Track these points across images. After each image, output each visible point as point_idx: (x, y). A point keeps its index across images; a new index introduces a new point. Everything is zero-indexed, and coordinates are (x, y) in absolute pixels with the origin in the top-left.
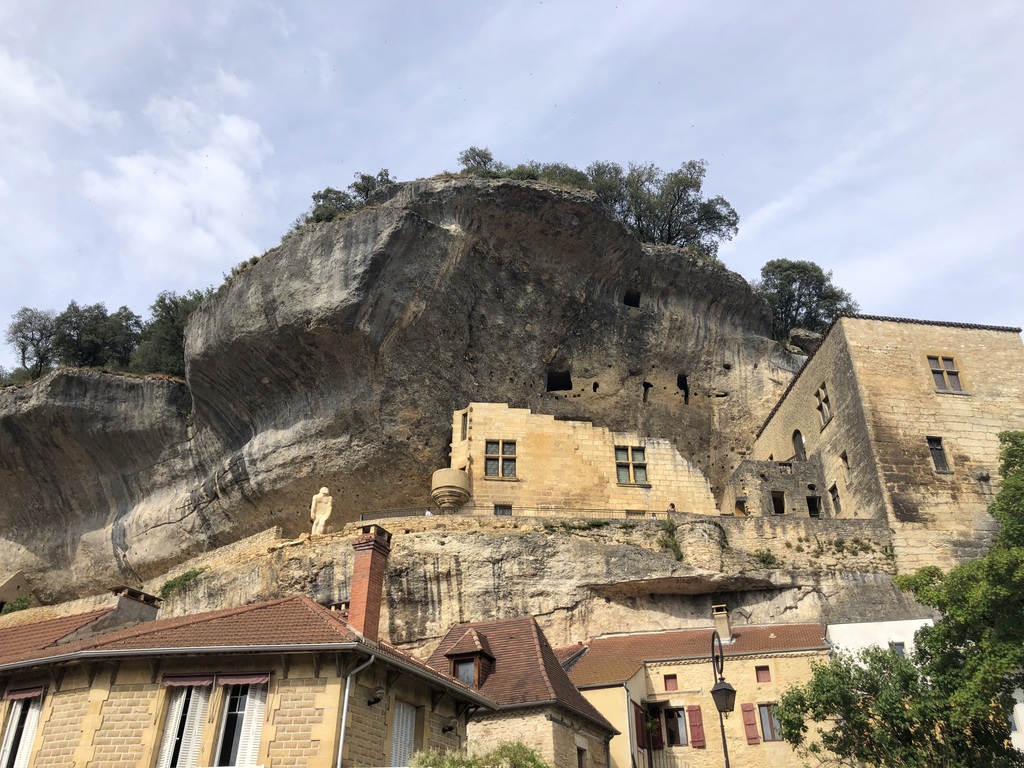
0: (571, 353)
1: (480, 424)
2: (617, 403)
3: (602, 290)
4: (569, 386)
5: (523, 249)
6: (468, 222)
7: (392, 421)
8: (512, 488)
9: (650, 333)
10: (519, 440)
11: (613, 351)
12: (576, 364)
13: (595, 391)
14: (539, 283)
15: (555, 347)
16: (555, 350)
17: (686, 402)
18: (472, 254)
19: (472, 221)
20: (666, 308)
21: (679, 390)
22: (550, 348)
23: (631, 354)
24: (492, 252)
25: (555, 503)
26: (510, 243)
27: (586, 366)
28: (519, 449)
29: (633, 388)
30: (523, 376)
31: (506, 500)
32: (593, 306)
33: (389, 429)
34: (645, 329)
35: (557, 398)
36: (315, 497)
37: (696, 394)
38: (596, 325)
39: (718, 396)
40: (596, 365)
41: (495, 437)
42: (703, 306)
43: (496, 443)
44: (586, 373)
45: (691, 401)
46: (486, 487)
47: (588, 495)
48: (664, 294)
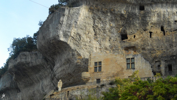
0: (126, 28)
1: (93, 58)
2: (141, 40)
3: (131, 8)
4: (127, 38)
5: (103, 5)
6: (86, 3)
7: (76, 60)
8: (100, 74)
9: (148, 18)
10: (102, 61)
11: (138, 25)
12: (128, 32)
13: (134, 38)
14: (111, 12)
15: (121, 28)
16: (121, 29)
17: (164, 34)
18: (90, 10)
19: (87, 2)
20: (152, 8)
21: (162, 32)
22: (119, 29)
23: (143, 25)
24: (95, 8)
25: (110, 77)
26: (100, 4)
27: (131, 31)
28: (102, 64)
29: (146, 35)
30: (112, 38)
31: (99, 78)
32: (129, 14)
33: (76, 62)
34: (146, 17)
35: (124, 42)
36: (58, 82)
37: (167, 32)
38: (131, 19)
39: (174, 31)
40: (133, 30)
41: (96, 61)
42: (164, 5)
43: (97, 62)
44: (131, 33)
45: (166, 34)
46: (94, 75)
47: (119, 73)
48: (151, 4)
